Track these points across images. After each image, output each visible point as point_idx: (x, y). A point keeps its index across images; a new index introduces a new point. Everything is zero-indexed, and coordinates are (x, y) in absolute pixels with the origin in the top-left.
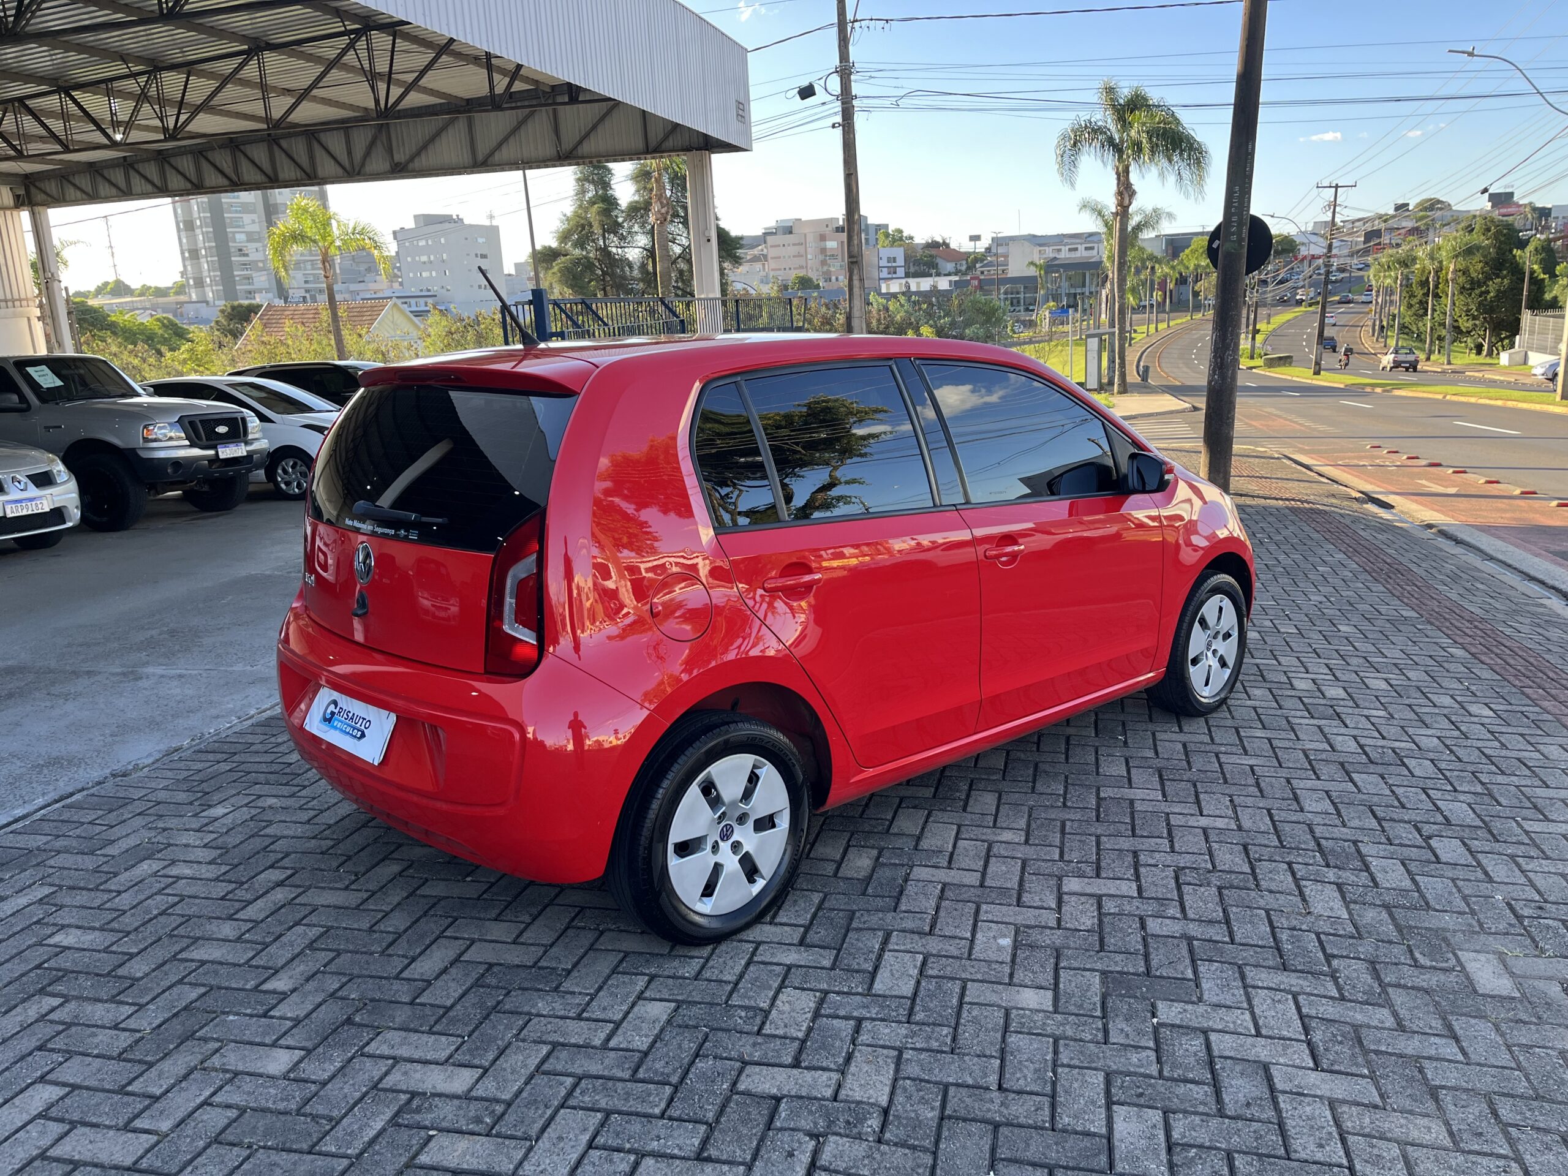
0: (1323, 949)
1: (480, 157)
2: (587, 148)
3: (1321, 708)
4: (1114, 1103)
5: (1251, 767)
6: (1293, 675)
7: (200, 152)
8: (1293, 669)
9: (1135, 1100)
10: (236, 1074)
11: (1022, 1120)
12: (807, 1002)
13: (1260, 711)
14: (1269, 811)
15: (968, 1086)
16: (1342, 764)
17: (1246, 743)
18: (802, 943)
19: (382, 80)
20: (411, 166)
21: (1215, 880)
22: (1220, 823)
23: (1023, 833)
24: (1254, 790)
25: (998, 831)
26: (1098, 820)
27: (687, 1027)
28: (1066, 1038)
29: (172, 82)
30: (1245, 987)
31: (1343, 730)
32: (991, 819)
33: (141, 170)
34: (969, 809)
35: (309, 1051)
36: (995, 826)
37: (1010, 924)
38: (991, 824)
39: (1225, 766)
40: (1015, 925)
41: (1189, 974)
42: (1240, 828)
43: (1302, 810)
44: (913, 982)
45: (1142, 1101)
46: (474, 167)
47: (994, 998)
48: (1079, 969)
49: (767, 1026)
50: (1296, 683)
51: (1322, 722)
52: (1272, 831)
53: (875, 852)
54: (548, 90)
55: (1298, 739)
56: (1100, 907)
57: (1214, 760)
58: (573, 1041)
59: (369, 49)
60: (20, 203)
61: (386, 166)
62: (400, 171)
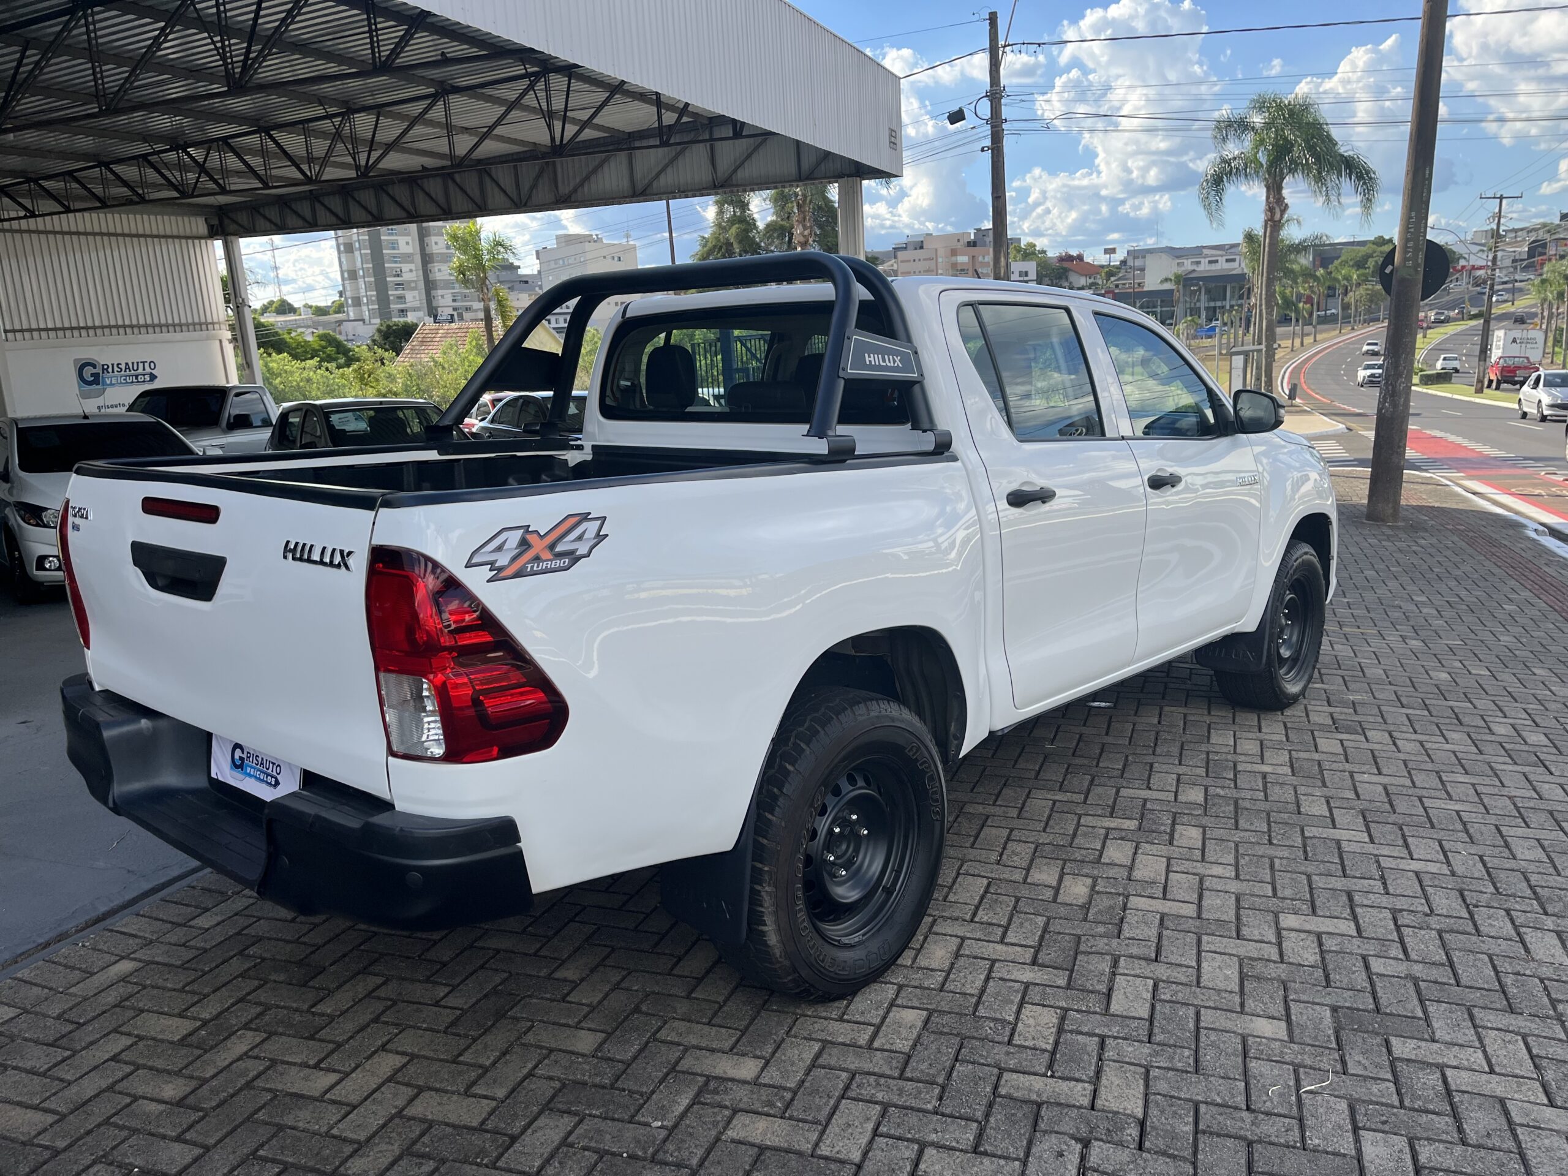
0: (1549, 995)
1: (640, 187)
3: (1524, 755)
4: (1360, 1128)
5: (1457, 812)
6: (1491, 719)
7: (381, 187)
8: (1490, 713)
9: (1380, 1126)
10: (551, 1051)
11: (1274, 1139)
12: (1050, 1018)
13: (1460, 755)
14: (1481, 857)
15: (1218, 1105)
16: (1551, 813)
17: (1449, 789)
18: (1034, 962)
19: (558, 119)
20: (574, 197)
21: (1434, 922)
22: (1433, 868)
23: (1233, 868)
24: (1463, 836)
25: (1207, 865)
26: (1306, 859)
27: (941, 1033)
28: (1305, 1067)
29: (363, 123)
30: (1475, 1026)
31: (1549, 778)
32: (1198, 853)
33: (326, 203)
34: (1175, 843)
35: (609, 1035)
37: (1234, 955)
38: (1200, 858)
39: (1430, 811)
40: (1238, 956)
41: (1420, 1014)
42: (1453, 874)
43: (1514, 858)
44: (1148, 1005)
45: (1386, 1127)
46: (633, 196)
47: (1229, 1025)
48: (1308, 1002)
49: (1016, 1037)
50: (1495, 728)
51: (1526, 769)
52: (1486, 877)
53: (1089, 881)
54: (706, 122)
55: (1503, 786)
56: (1320, 944)
57: (1418, 803)
58: (840, 1040)
59: (547, 90)
60: (214, 233)
61: (552, 197)
62: (565, 202)
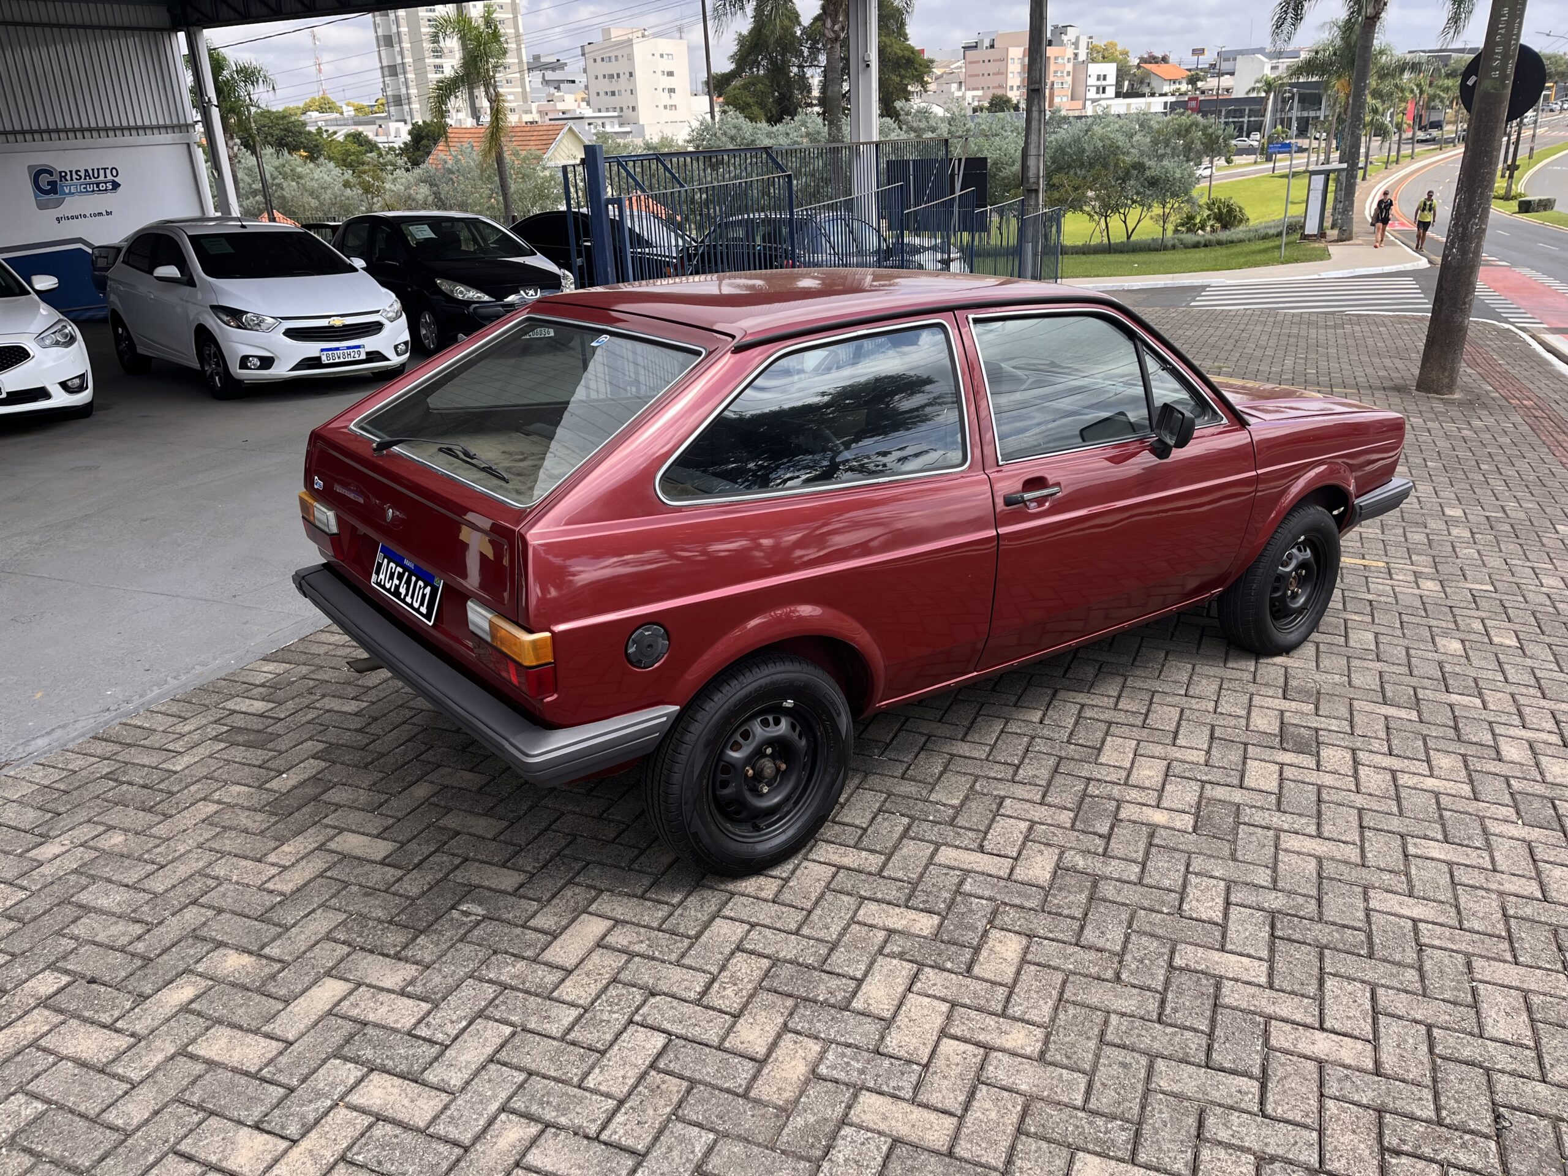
36: (1003, 1014)
60: (178, 25)
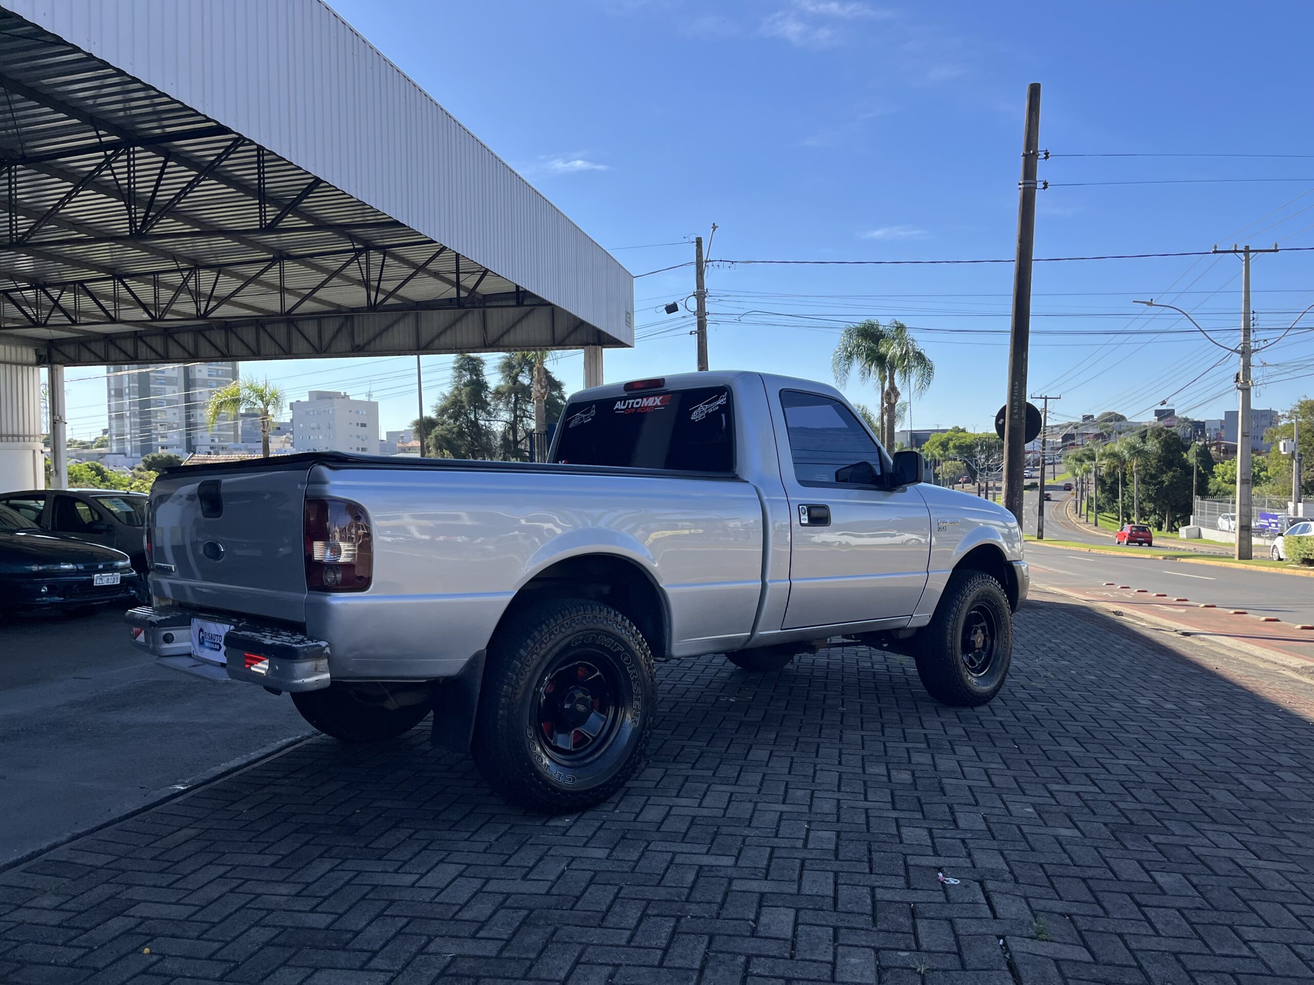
1: (423, 344)
2: (506, 340)
7: (200, 331)
20: (367, 348)
29: (206, 278)
33: (148, 342)
42: (1148, 765)
43: (1184, 758)
44: (984, 825)
45: (1166, 870)
46: (417, 350)
47: (1042, 832)
48: (1087, 821)
49: (905, 841)
51: (1171, 720)
52: (1170, 767)
53: (909, 772)
59: (368, 263)
60: (40, 361)
61: (349, 347)
62: (359, 351)
